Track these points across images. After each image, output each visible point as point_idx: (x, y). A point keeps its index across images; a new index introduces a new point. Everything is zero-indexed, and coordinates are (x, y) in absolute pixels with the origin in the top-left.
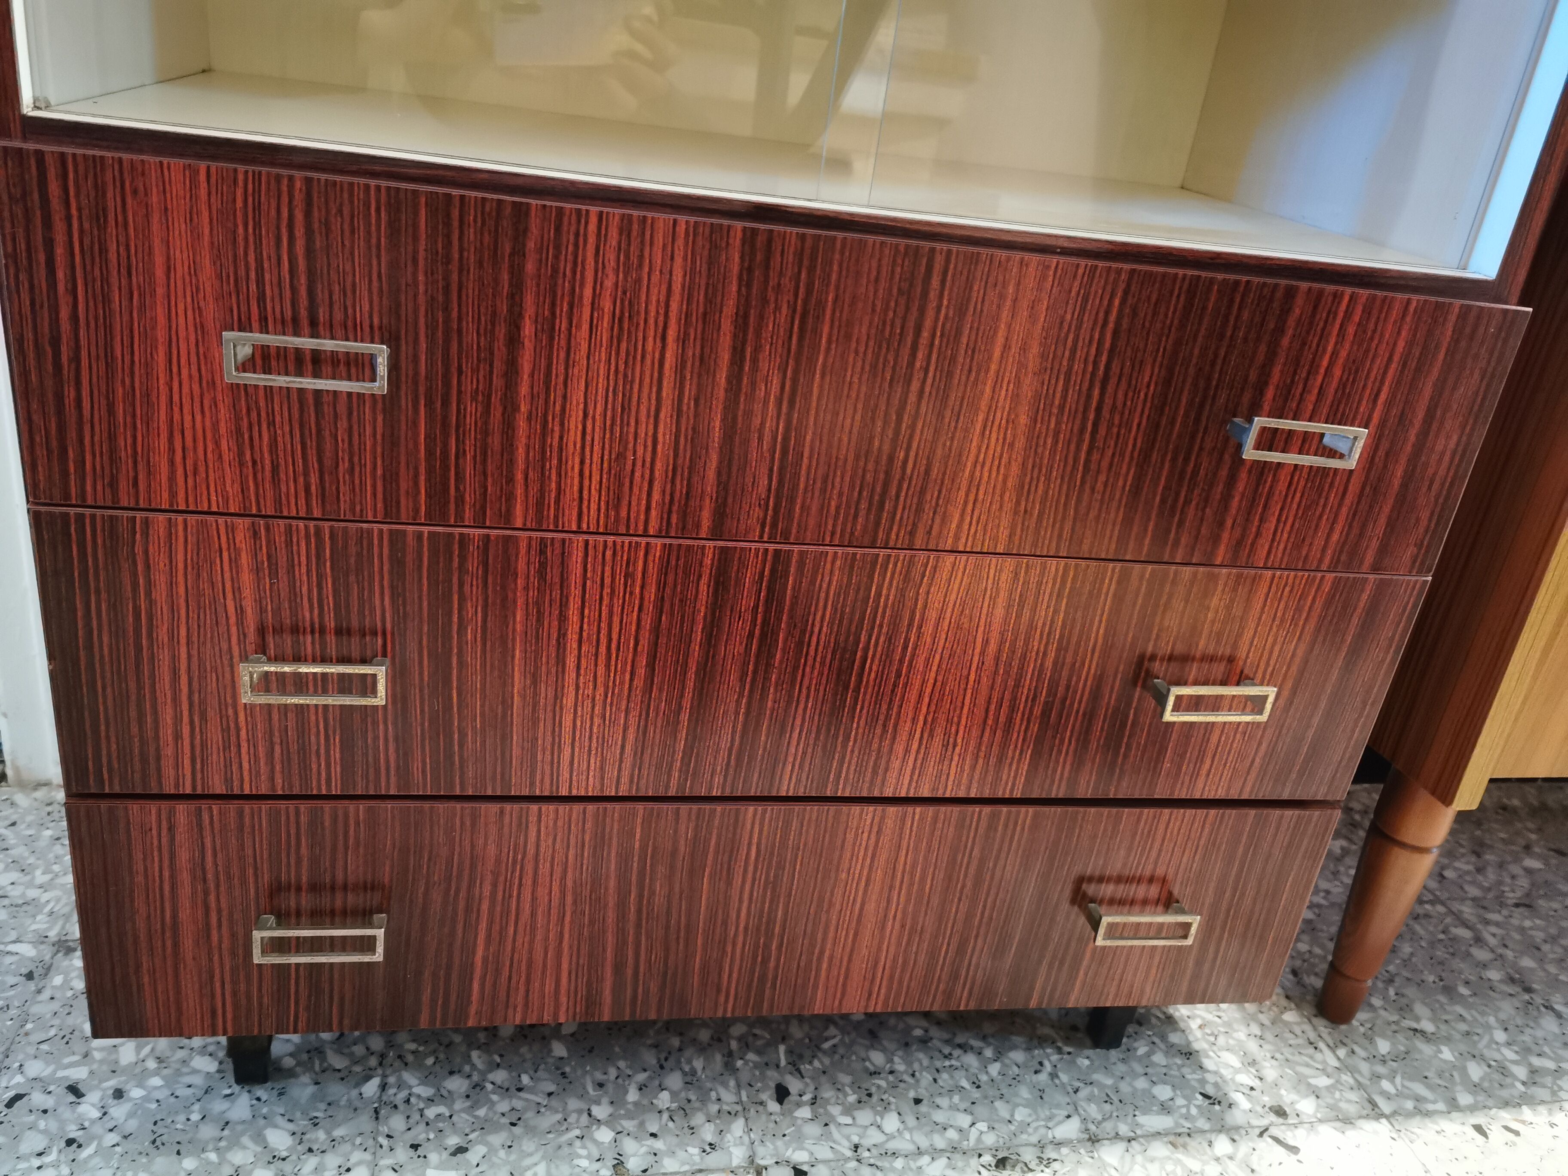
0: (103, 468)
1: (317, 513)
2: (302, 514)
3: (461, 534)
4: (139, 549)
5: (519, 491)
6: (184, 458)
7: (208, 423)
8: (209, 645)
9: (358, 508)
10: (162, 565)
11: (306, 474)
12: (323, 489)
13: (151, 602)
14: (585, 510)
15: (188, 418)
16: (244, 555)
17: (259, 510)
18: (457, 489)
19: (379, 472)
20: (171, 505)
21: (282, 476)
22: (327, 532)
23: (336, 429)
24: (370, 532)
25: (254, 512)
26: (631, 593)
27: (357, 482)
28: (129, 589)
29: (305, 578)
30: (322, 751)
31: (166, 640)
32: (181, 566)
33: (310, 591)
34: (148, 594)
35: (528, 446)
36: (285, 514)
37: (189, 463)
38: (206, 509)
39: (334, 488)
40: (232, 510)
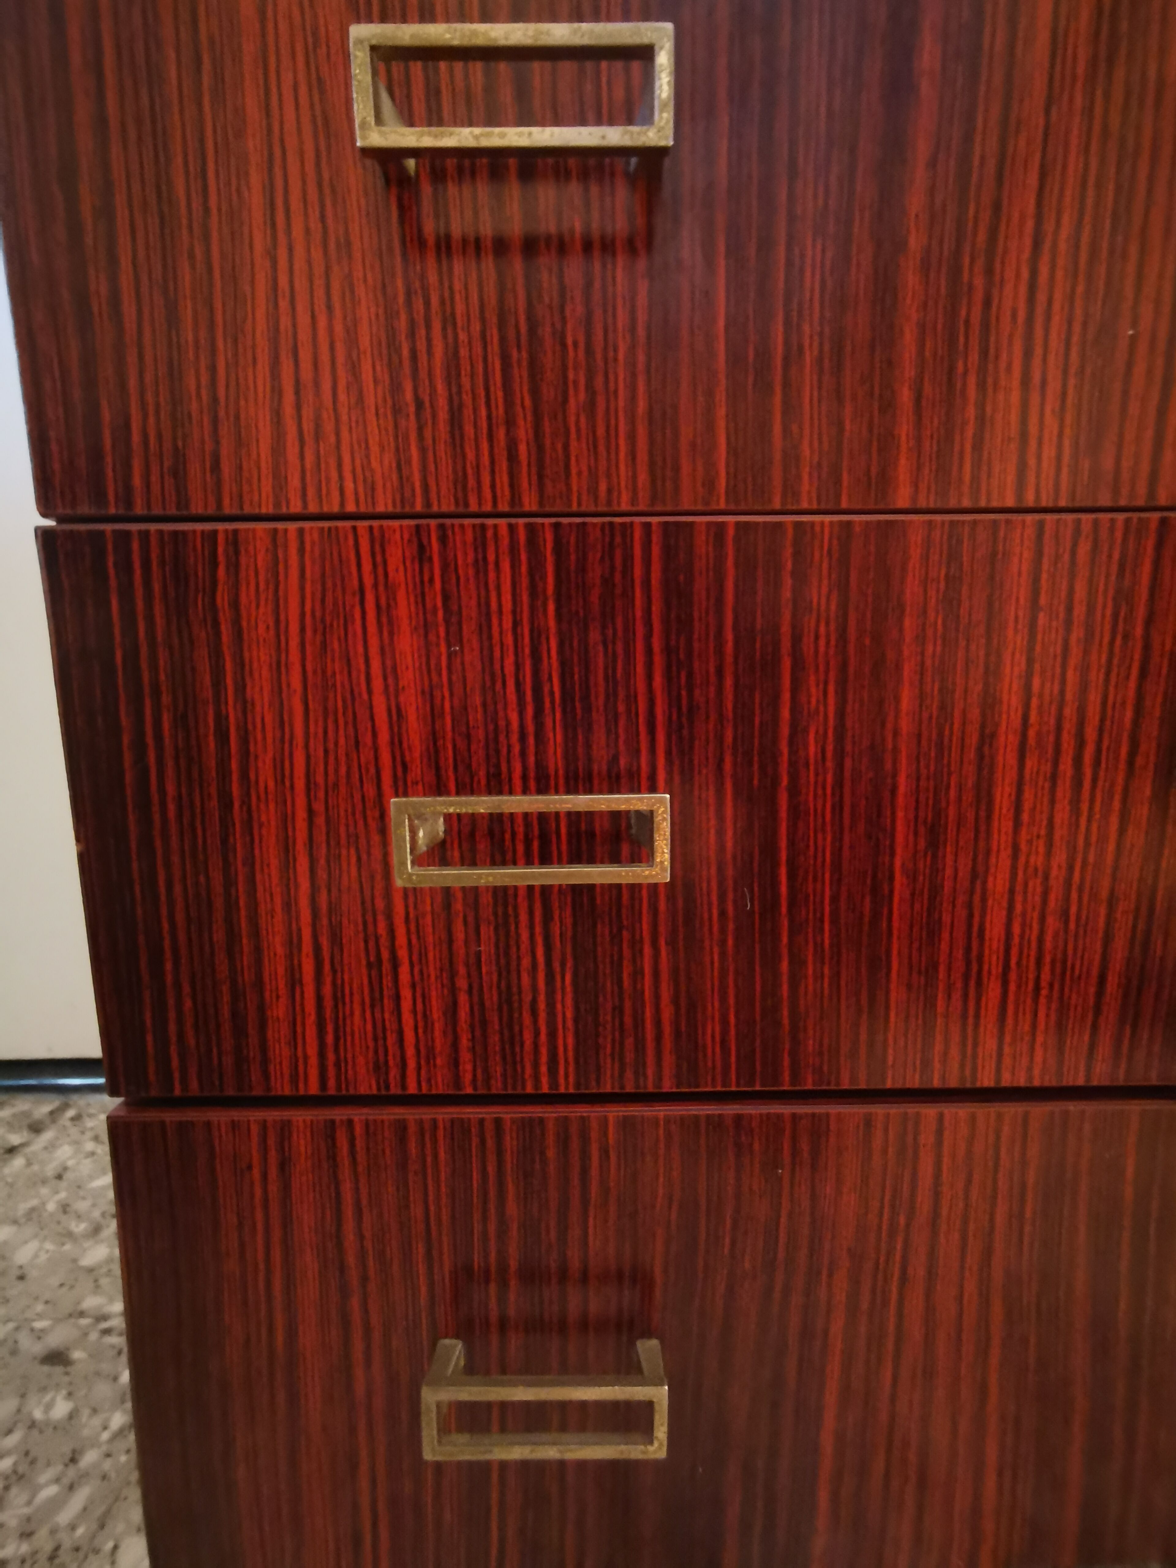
0: (160, 436)
1: (529, 502)
2: (504, 507)
3: (798, 525)
4: (222, 598)
5: (904, 429)
6: (298, 407)
7: (339, 328)
8: (343, 790)
9: (603, 487)
10: (262, 628)
11: (510, 423)
12: (540, 448)
13: (245, 705)
14: (1032, 462)
15: (304, 319)
16: (401, 594)
17: (428, 504)
18: (786, 429)
20: (277, 504)
21: (469, 430)
22: (549, 536)
23: (564, 319)
24: (626, 528)
25: (419, 508)
26: (1126, 637)
27: (601, 431)
28: (207, 680)
29: (509, 639)
31: (271, 784)
32: (294, 628)
33: (518, 666)
34: (241, 688)
35: (922, 327)
36: (474, 507)
37: (308, 412)
38: (336, 509)
39: (559, 446)
40: (380, 509)
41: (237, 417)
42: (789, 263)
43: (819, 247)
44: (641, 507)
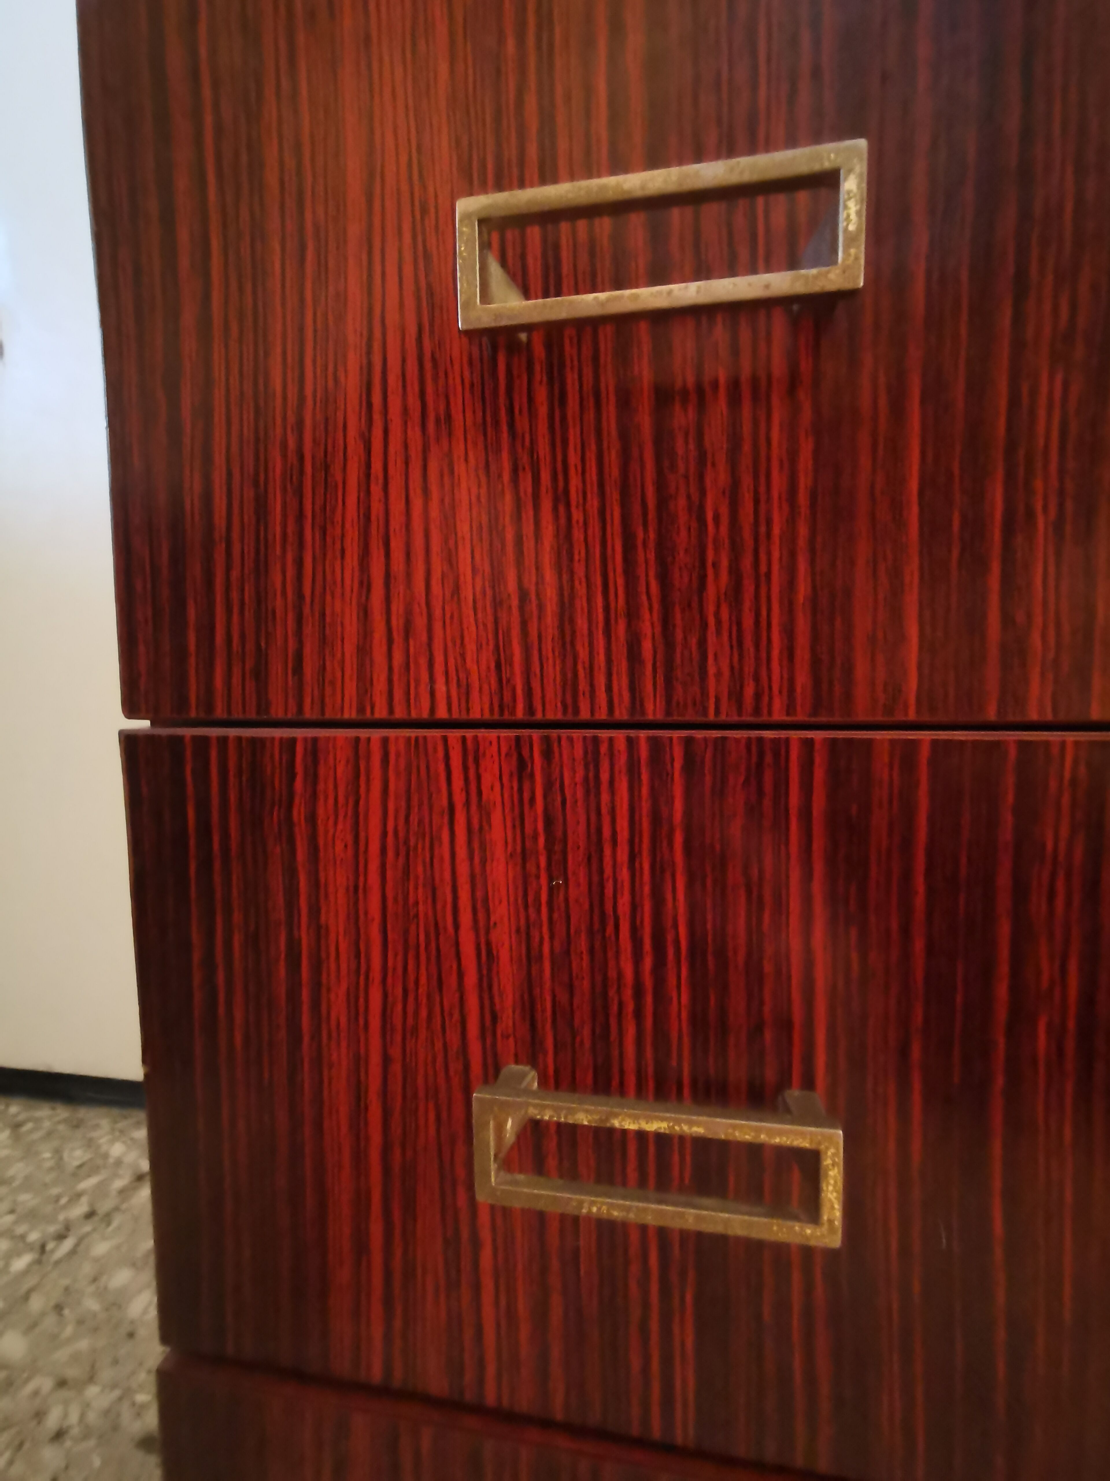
0: (243, 637)
1: (653, 711)
2: (622, 714)
3: (1023, 745)
4: (299, 813)
6: (388, 600)
7: (435, 513)
8: (423, 1034)
9: (749, 691)
10: (339, 846)
11: (632, 614)
12: (669, 644)
13: (319, 931)
15: (397, 507)
16: (497, 817)
17: (530, 709)
18: (1007, 620)
19: (803, 589)
20: (361, 710)
21: (582, 623)
22: (678, 752)
23: (703, 492)
24: (780, 748)
25: (520, 714)
27: (748, 622)
28: (280, 901)
29: (624, 874)
30: (654, 1326)
31: (343, 1020)
32: (375, 847)
33: (635, 907)
34: (315, 911)
36: (585, 715)
37: (397, 607)
38: (425, 715)
39: (693, 641)
40: (475, 714)
41: (323, 615)
42: (1014, 402)
43: (1059, 377)
44: (800, 717)
